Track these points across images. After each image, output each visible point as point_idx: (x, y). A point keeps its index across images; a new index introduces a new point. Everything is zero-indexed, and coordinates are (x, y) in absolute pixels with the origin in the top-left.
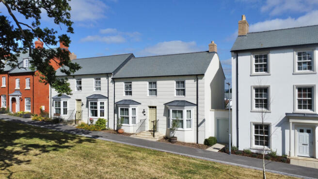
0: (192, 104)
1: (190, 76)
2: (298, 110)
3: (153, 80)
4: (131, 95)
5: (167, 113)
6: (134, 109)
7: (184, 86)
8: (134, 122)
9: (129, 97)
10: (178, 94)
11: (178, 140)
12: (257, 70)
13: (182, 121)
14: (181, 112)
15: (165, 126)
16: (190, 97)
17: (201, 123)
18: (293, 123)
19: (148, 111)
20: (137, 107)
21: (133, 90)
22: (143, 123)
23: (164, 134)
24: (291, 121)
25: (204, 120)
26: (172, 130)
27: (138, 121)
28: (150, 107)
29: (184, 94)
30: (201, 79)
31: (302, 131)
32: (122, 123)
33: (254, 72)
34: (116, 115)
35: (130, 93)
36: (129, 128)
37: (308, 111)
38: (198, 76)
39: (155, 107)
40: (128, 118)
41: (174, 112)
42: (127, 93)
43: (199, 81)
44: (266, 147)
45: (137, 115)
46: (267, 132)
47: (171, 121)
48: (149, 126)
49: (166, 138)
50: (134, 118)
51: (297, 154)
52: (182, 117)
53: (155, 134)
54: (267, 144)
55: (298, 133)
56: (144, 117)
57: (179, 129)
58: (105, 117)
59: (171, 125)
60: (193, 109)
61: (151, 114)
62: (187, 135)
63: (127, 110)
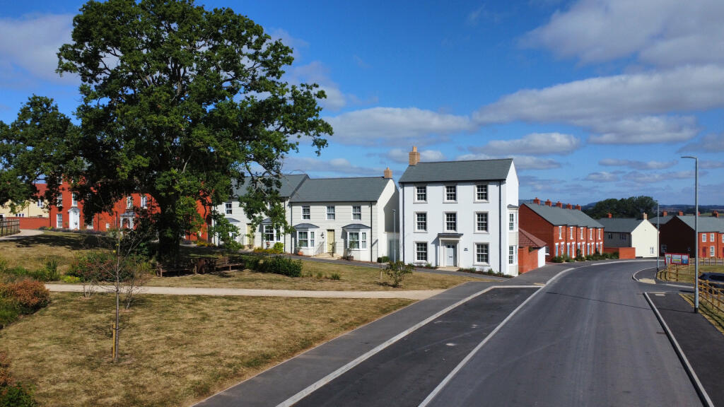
0: (367, 227)
1: (365, 202)
2: (446, 231)
3: (331, 205)
4: (309, 218)
5: (344, 236)
6: (313, 233)
7: (360, 211)
8: (313, 245)
9: (307, 221)
10: (355, 218)
11: (354, 259)
12: (419, 199)
13: (358, 243)
14: (357, 234)
15: (343, 248)
16: (365, 220)
17: (374, 243)
18: (442, 240)
19: (326, 234)
20: (316, 231)
21: (311, 214)
22: (322, 245)
23: (342, 255)
24: (440, 239)
25: (377, 241)
26: (349, 251)
27: (316, 243)
28: (329, 230)
29: (360, 219)
30: (375, 204)
31: (449, 247)
32: (300, 245)
33: (416, 200)
34: (293, 239)
35: (309, 217)
36: (309, 251)
37: (453, 231)
38: (372, 203)
39: (334, 231)
40: (307, 241)
41: (351, 234)
42: (305, 217)
43: (373, 207)
44: (424, 261)
45: (316, 239)
46: (426, 249)
47: (348, 242)
48: (327, 249)
49: (344, 258)
50: (312, 241)
51: (446, 265)
52: (358, 239)
53: (334, 255)
54: (426, 259)
55: (446, 249)
56: (322, 240)
57: (355, 249)
58: (282, 241)
59: (348, 245)
60: (368, 232)
61: (329, 236)
62: (362, 254)
63: (306, 233)
